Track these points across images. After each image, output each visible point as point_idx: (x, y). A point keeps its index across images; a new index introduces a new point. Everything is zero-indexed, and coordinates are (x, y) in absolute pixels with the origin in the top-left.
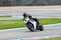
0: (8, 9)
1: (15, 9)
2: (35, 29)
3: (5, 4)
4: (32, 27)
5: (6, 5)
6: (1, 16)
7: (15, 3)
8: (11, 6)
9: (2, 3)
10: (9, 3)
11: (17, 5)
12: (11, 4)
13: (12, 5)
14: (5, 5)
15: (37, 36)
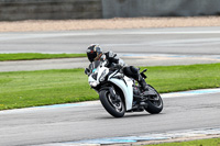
0: (93, 30)
1: (116, 29)
2: (129, 107)
3: (82, 10)
4: (118, 102)
5: (84, 14)
6: (68, 53)
7: (117, 6)
8: (101, 17)
9: (70, 7)
10: (95, 6)
11: (126, 15)
12: (101, 11)
13: (105, 13)
14: (80, 15)
15: (194, 128)
